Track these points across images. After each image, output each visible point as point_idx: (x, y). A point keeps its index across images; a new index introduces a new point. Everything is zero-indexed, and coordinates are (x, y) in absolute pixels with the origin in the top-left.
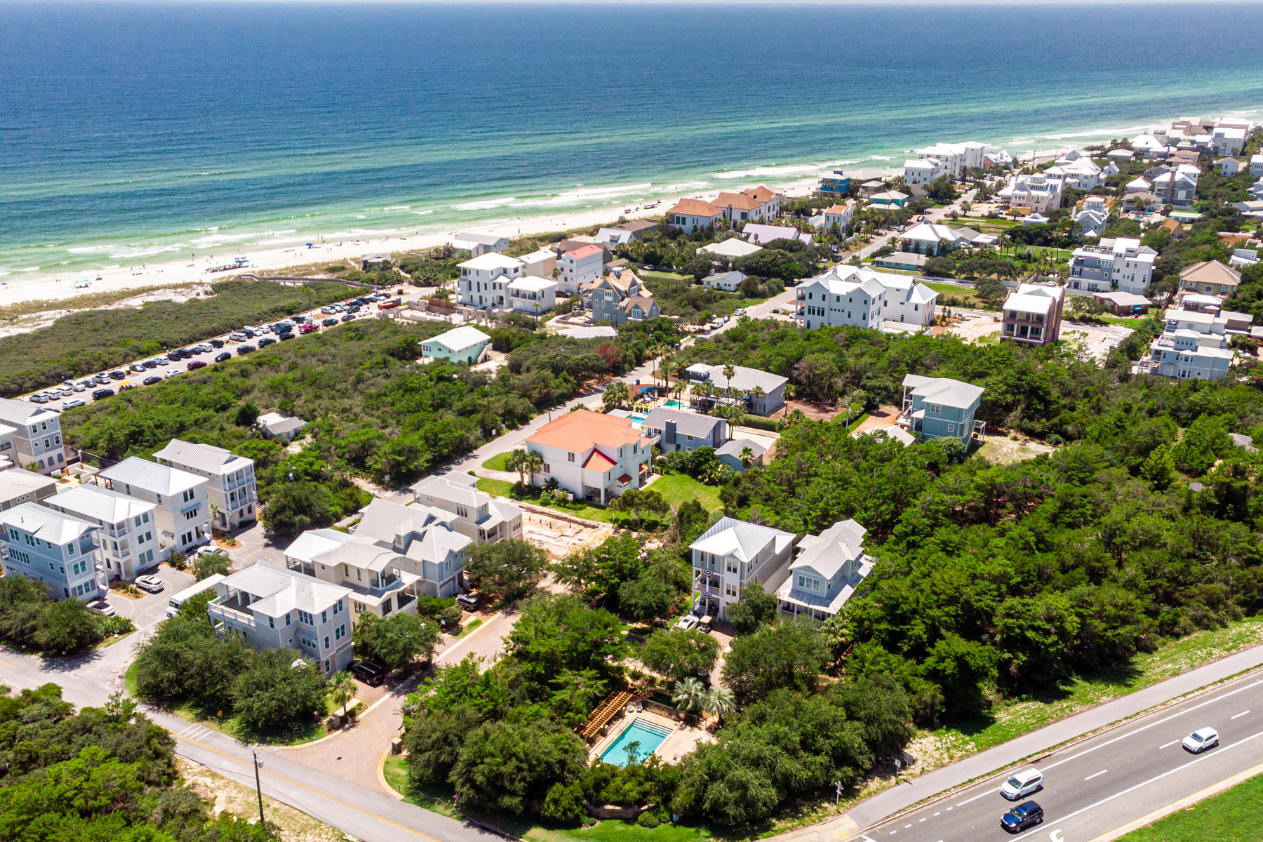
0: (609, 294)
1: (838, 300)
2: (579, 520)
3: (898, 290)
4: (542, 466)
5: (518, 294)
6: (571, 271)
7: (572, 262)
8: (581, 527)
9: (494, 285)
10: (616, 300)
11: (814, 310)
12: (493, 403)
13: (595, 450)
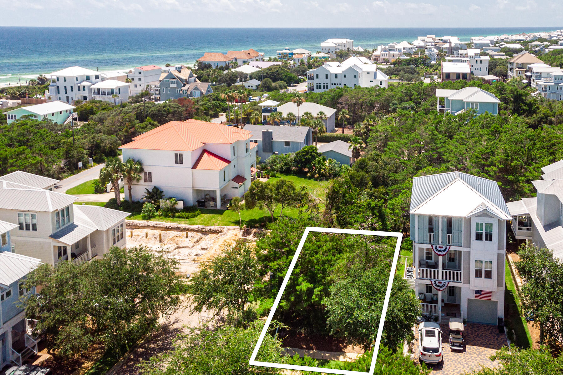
0: (173, 82)
1: (336, 77)
2: (195, 227)
3: (368, 73)
4: (142, 175)
5: (99, 92)
6: (140, 79)
7: (140, 73)
8: (200, 235)
9: (79, 87)
10: (179, 86)
11: (320, 86)
12: (78, 139)
13: (205, 151)
